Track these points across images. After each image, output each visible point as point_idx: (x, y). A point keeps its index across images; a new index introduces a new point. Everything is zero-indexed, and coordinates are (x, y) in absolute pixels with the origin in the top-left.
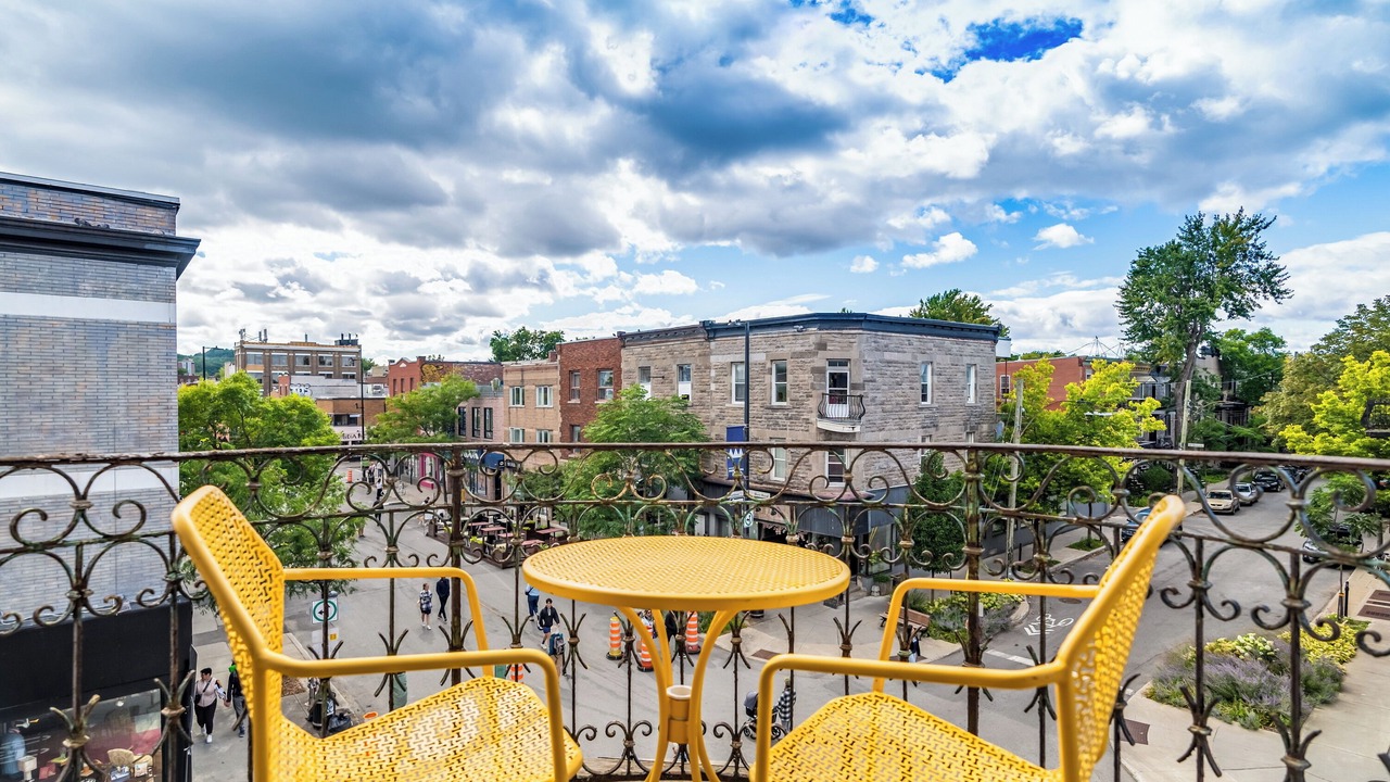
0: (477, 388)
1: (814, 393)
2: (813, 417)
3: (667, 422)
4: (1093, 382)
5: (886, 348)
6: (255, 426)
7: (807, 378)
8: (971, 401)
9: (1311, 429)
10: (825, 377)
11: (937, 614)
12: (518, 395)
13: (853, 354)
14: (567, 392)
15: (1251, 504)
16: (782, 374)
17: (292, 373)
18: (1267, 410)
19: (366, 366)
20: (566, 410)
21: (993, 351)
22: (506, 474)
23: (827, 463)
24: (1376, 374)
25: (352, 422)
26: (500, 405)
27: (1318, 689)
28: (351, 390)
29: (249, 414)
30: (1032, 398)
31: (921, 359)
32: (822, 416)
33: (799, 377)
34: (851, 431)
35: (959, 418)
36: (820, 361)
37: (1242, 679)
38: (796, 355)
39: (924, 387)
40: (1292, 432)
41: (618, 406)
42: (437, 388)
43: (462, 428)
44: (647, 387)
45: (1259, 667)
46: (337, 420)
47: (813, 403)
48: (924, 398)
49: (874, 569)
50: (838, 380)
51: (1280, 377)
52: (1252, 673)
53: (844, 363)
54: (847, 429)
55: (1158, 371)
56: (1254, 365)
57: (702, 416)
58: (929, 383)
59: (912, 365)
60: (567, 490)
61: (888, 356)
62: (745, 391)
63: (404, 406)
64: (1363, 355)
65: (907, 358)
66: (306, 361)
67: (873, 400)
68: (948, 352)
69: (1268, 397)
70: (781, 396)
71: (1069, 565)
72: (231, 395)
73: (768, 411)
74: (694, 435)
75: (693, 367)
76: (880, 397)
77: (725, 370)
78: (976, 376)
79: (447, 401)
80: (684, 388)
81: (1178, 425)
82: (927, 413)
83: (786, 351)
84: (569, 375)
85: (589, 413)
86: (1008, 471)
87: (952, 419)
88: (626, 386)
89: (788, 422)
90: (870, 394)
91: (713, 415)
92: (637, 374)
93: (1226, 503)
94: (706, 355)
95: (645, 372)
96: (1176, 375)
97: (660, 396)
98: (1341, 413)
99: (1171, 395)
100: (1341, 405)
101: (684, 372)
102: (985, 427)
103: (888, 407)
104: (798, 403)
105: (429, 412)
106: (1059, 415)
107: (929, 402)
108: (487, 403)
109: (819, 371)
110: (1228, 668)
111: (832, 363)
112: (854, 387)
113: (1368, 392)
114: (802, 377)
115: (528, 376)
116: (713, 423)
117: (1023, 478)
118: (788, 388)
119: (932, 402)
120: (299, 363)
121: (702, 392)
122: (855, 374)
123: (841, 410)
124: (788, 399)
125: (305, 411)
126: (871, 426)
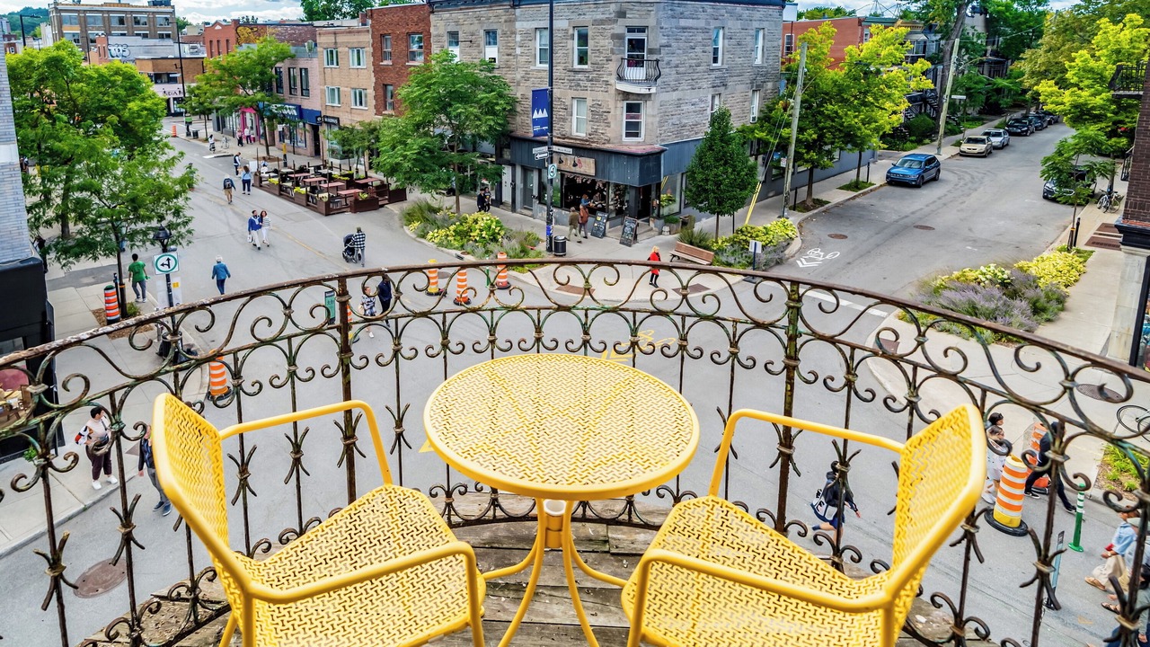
0: (292, 50)
1: (613, 57)
2: (613, 79)
3: (476, 83)
4: (868, 46)
5: (682, 15)
6: (81, 91)
7: (607, 43)
8: (758, 61)
9: (1063, 84)
10: (624, 42)
11: (721, 251)
12: (333, 56)
13: (650, 21)
14: (379, 54)
15: (1003, 147)
16: (583, 39)
17: (108, 34)
18: (1024, 65)
19: (182, 25)
20: (378, 70)
21: (781, 15)
22: (324, 128)
23: (625, 120)
24: (1126, 35)
25: (172, 80)
26: (315, 66)
27: (1044, 310)
28: (169, 49)
29: (74, 80)
30: (814, 59)
31: (714, 24)
32: (621, 78)
33: (601, 43)
34: (647, 92)
35: (747, 77)
36: (619, 28)
37: (982, 304)
38: (597, 22)
39: (716, 50)
40: (1046, 87)
41: (428, 69)
42: (253, 49)
43: (280, 86)
44: (456, 50)
45: (997, 292)
46: (157, 78)
47: (612, 67)
48: (715, 60)
49: (665, 211)
50: (637, 45)
51: (1040, 34)
52: (990, 298)
53: (642, 30)
54: (643, 90)
55: (930, 29)
56: (1017, 22)
57: (508, 78)
58: (720, 46)
59: (705, 30)
60: (384, 146)
61: (683, 23)
62: (549, 54)
63: (223, 68)
64: (1117, 18)
65: (701, 23)
66: (121, 21)
67: (668, 63)
68: (739, 18)
69: (1028, 53)
70: (582, 60)
71: (837, 205)
72: (55, 63)
73: (570, 73)
74: (501, 96)
75: (499, 32)
76: (675, 60)
77: (529, 35)
78: (764, 39)
79: (263, 62)
80: (491, 52)
81: (944, 78)
82: (718, 74)
83: (587, 19)
84: (380, 39)
85: (401, 73)
86: (788, 125)
87: (740, 78)
88: (435, 49)
89: (589, 84)
90: (664, 56)
91: (518, 76)
92: (446, 38)
93: (980, 148)
94: (511, 21)
95: (454, 38)
96: (946, 34)
97: (467, 60)
98: (1091, 71)
99: (940, 50)
100: (1092, 64)
101: (491, 36)
102: (770, 85)
103: (681, 70)
104: (598, 67)
105: (246, 73)
106: (838, 74)
107: (719, 64)
108: (302, 63)
109: (619, 37)
110: (971, 295)
111: (631, 30)
112: (651, 51)
113: (1118, 52)
114: (603, 42)
115: (340, 39)
116: (518, 84)
117: (801, 130)
118: (589, 53)
119: (722, 64)
120: (115, 24)
121: (508, 55)
122: (652, 40)
123: (638, 73)
124: (589, 62)
125: (128, 77)
126: (667, 87)
